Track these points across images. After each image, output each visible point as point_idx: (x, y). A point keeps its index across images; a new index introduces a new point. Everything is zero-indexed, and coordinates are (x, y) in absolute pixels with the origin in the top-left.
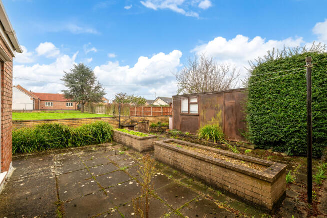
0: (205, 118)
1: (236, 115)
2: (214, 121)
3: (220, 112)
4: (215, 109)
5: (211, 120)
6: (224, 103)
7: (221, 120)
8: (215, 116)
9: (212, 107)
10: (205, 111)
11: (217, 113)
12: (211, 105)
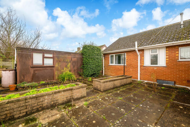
0: (59, 68)
1: (77, 65)
2: (66, 69)
3: (69, 64)
4: (66, 62)
5: (63, 69)
6: (71, 59)
7: (70, 68)
8: (66, 67)
9: (64, 61)
10: (59, 64)
11: (68, 65)
12: (64, 60)
